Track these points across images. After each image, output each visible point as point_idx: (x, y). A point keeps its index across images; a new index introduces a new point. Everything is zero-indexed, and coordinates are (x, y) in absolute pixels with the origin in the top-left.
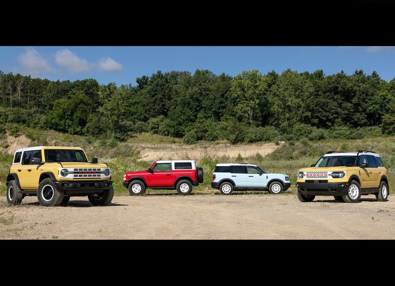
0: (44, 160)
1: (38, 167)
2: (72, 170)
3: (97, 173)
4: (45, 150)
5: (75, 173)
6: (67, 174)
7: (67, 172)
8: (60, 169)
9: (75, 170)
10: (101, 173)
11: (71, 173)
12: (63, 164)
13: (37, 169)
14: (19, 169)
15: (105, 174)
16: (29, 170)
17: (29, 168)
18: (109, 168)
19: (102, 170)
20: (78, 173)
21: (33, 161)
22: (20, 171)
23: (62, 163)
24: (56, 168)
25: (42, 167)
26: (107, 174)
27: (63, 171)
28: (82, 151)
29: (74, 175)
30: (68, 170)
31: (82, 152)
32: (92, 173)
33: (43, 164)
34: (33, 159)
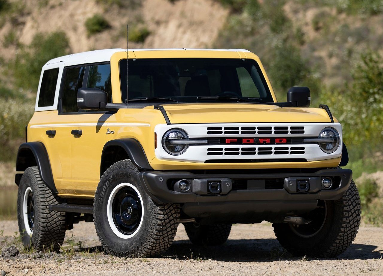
0: (117, 97)
1: (101, 121)
2: (201, 131)
3: (289, 140)
4: (123, 63)
5: (211, 141)
6: (184, 147)
7: (184, 139)
8: (161, 128)
9: (211, 130)
10: (305, 140)
11: (199, 141)
12: (172, 112)
13: (98, 128)
14: (50, 127)
15: (324, 147)
16: (77, 133)
17: (76, 126)
18: (336, 124)
19: (308, 131)
20: (223, 141)
21: (81, 100)
22: (51, 134)
23: (167, 107)
24: (149, 125)
25: (111, 122)
26: (331, 146)
27: (172, 136)
28: (252, 62)
29: (209, 150)
30: (186, 133)
31: (254, 68)
32: (272, 141)
33: (114, 111)
34: (82, 96)
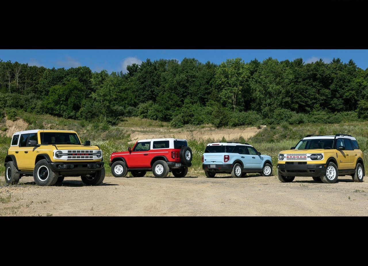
0: (39, 142)
1: (34, 149)
2: (66, 152)
3: (89, 154)
4: (41, 134)
5: (68, 154)
6: (61, 156)
7: (61, 154)
8: (55, 151)
9: (69, 151)
10: (93, 154)
11: (65, 154)
12: (58, 147)
13: (33, 151)
14: (17, 150)
15: (97, 156)
16: (26, 152)
17: (26, 150)
18: (101, 150)
19: (94, 152)
20: (72, 154)
21: (30, 143)
22: (17, 152)
23: (56, 145)
24: (51, 150)
25: (38, 149)
26: (99, 156)
27: (57, 153)
28: (75, 134)
29: (68, 157)
30: (62, 152)
32: (85, 154)
33: (39, 146)
34: (30, 142)
